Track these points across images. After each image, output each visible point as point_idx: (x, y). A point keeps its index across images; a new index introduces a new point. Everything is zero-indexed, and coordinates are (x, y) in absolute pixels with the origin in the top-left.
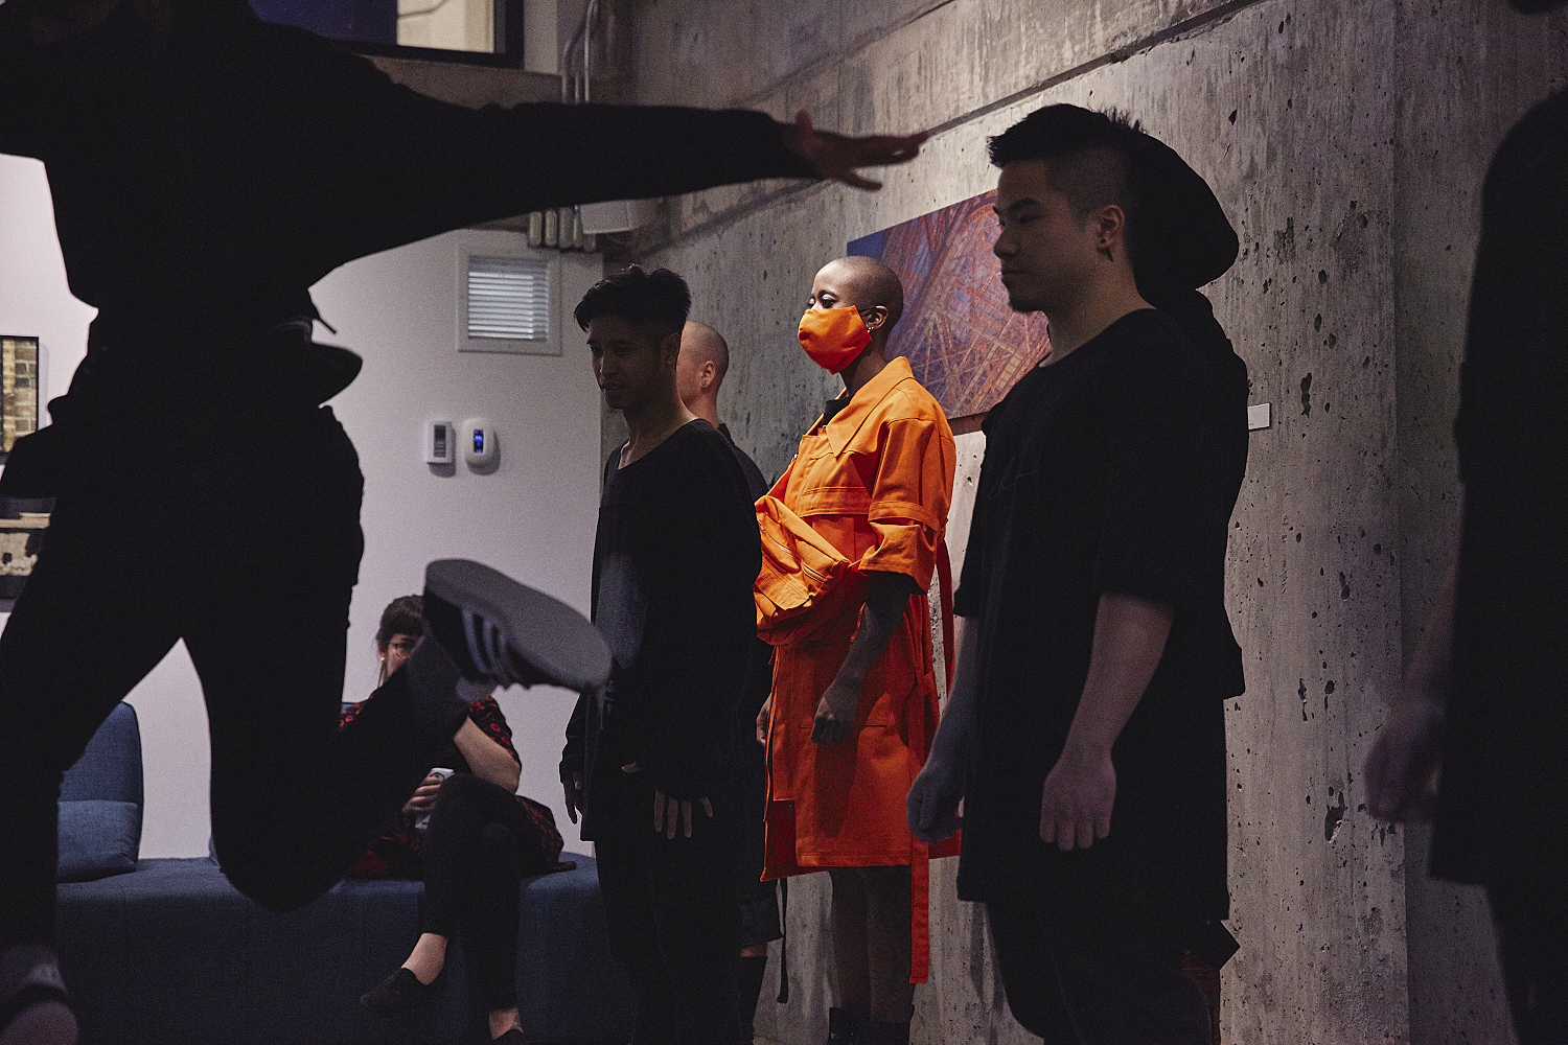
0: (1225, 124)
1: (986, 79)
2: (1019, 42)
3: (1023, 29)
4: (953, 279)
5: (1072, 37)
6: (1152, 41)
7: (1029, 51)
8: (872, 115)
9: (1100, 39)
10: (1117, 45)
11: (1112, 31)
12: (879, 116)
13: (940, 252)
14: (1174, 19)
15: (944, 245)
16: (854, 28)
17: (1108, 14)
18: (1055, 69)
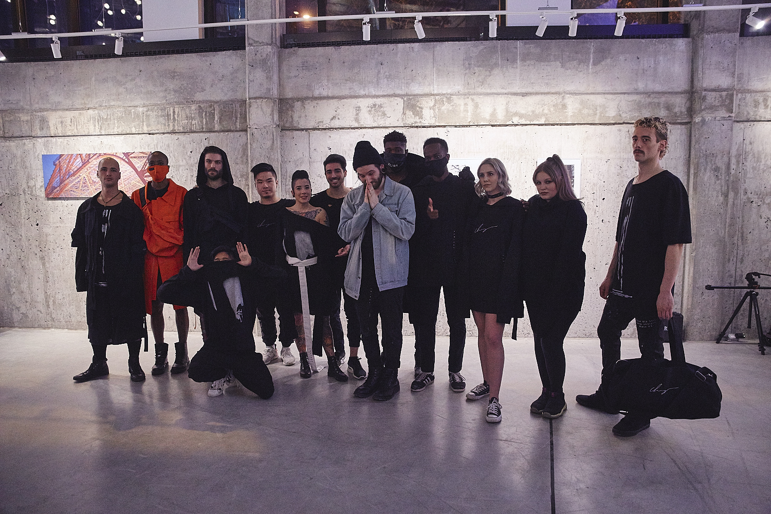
0: (189, 153)
1: (101, 129)
2: (114, 124)
3: (116, 122)
4: (92, 169)
5: (135, 127)
6: (164, 133)
7: (118, 127)
8: (48, 128)
9: (146, 130)
10: (152, 132)
11: (150, 129)
12: (52, 128)
13: (86, 162)
14: (172, 131)
15: (88, 161)
16: (36, 106)
17: (148, 126)
18: (128, 132)
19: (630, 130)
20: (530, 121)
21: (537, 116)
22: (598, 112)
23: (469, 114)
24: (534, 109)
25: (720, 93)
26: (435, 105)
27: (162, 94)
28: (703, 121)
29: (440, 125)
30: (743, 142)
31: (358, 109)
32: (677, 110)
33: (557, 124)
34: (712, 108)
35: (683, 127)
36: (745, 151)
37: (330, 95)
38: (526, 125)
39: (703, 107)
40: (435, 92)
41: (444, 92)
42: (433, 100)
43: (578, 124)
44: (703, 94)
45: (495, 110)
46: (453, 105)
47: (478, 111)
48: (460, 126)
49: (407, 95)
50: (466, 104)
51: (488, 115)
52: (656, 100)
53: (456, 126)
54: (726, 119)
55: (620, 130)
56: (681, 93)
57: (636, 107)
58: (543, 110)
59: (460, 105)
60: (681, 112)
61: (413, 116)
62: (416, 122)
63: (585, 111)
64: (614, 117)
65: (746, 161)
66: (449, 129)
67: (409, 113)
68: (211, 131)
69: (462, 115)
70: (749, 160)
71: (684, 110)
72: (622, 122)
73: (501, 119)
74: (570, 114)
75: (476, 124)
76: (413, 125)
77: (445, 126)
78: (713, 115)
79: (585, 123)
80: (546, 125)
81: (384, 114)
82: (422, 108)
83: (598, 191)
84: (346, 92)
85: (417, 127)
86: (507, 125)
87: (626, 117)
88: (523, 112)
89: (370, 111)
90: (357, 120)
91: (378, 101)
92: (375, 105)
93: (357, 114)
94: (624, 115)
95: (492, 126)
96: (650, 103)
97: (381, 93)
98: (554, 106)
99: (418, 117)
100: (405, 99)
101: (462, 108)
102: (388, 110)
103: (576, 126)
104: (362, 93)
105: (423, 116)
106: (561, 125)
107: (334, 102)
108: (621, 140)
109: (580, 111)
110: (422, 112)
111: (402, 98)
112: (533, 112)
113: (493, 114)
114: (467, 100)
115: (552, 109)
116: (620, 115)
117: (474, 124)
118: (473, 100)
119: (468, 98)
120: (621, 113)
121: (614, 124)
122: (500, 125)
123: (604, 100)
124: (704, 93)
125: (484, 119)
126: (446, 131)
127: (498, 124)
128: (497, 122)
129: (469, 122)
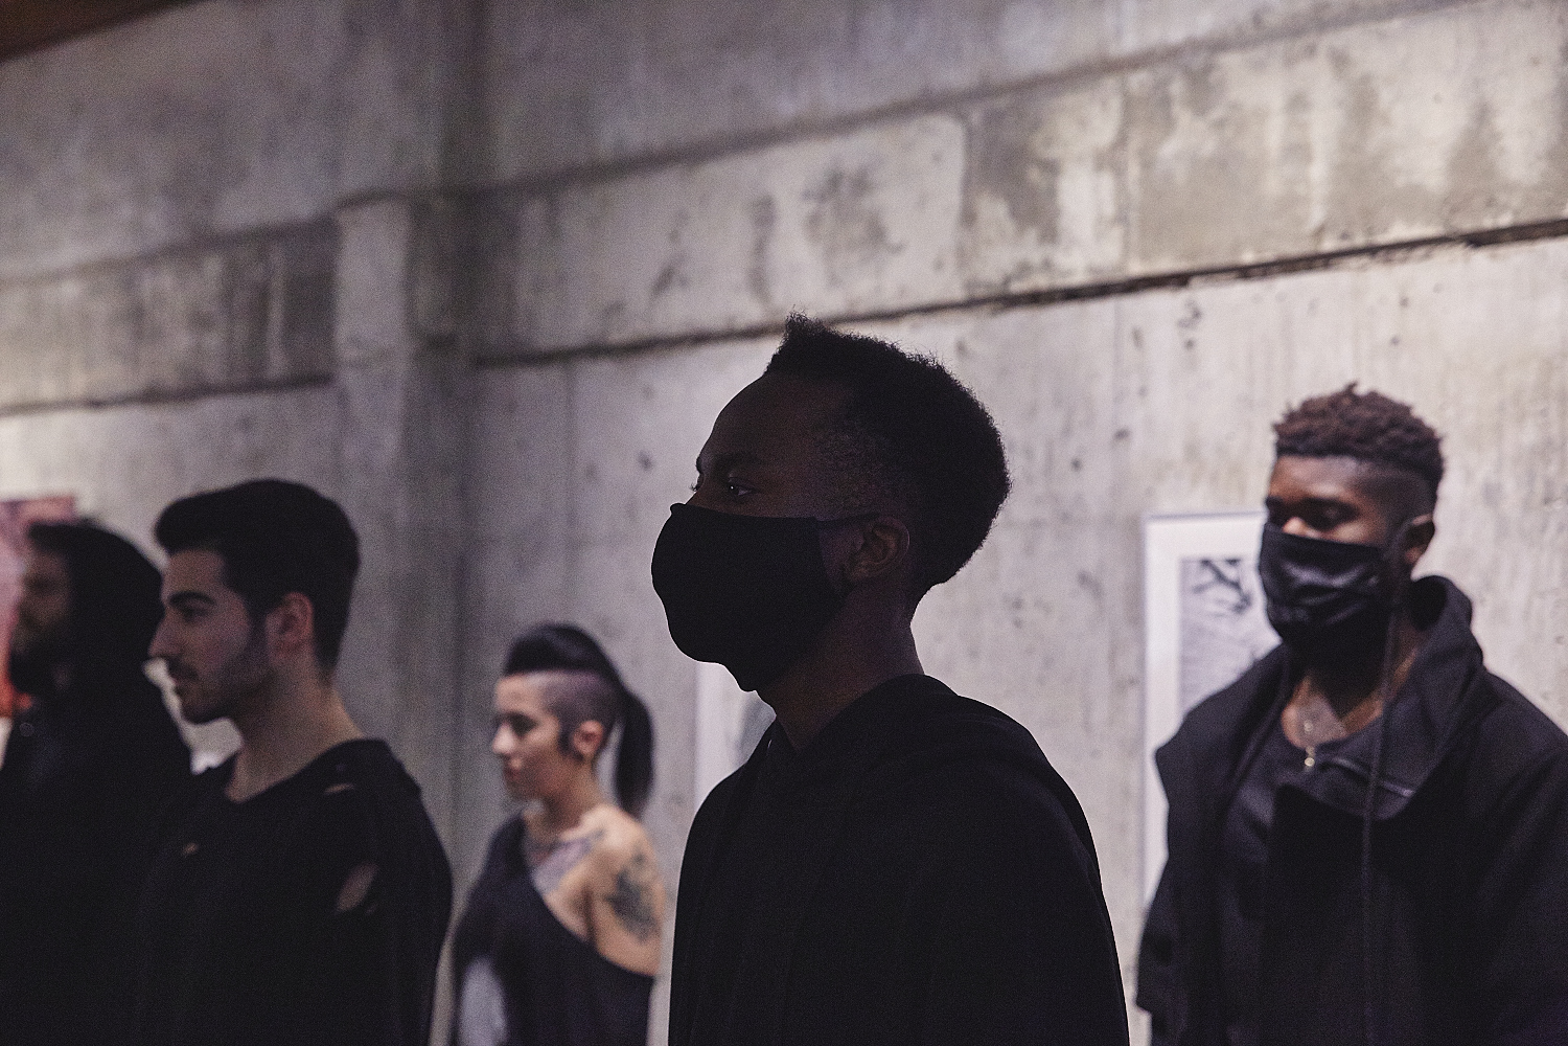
23: (1318, 171)
26: (1121, 141)
27: (126, 211)
31: (764, 213)
37: (657, 140)
40: (1129, 43)
41: (1176, 35)
42: (1115, 104)
45: (1483, 114)
46: (1220, 124)
49: (983, 92)
50: (1298, 103)
51: (1440, 163)
53: (1245, 272)
59: (1261, 115)
61: (1010, 226)
62: (1024, 269)
66: (1203, 294)
67: (994, 211)
68: (256, 385)
69: (1273, 185)
75: (1359, 240)
76: (1017, 287)
77: (1180, 280)
81: (876, 234)
82: (1052, 168)
84: (718, 119)
85: (1038, 299)
89: (814, 221)
90: (758, 282)
91: (851, 151)
92: (834, 181)
93: (760, 248)
97: (864, 101)
99: (1032, 235)
100: (976, 117)
101: (1274, 134)
102: (892, 202)
104: (786, 107)
105: (1064, 222)
107: (667, 187)
110: (1052, 192)
111: (961, 117)
113: (1473, 150)
114: (1305, 68)
117: (1345, 245)
118: (1340, 61)
119: (1311, 51)
122: (1522, 233)
125: (1411, 200)
126: (1187, 314)
127: (1505, 220)
128: (1505, 208)
129: (1320, 232)
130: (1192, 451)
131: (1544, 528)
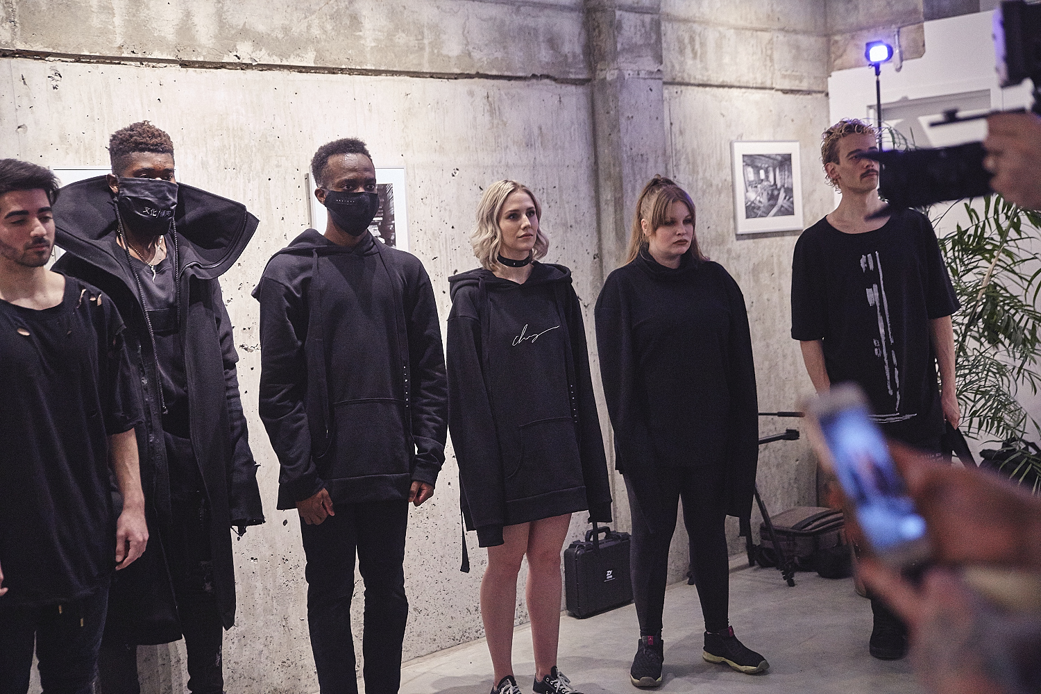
19: (491, 94)
20: (281, 56)
21: (297, 45)
22: (426, 41)
23: (117, 21)
24: (287, 22)
25: (641, 17)
28: (621, 78)
29: (27, 48)
30: (671, 129)
32: (566, 48)
33: (342, 71)
34: (632, 49)
35: (580, 90)
36: (676, 150)
38: (270, 67)
39: (619, 46)
43: (387, 72)
44: (617, 17)
45: (188, 15)
47: (143, 14)
48: (89, 59)
51: (172, 30)
52: (530, 22)
53: (78, 59)
54: (653, 76)
55: (471, 94)
56: (571, 9)
57: (497, 35)
58: (309, 27)
60: (574, 56)
63: (401, 39)
64: (458, 57)
65: (678, 170)
66: (60, 66)
69: (96, 22)
70: (682, 168)
71: (578, 50)
72: (473, 72)
73: (205, 43)
74: (369, 43)
75: (140, 56)
78: (635, 67)
79: (402, 69)
80: (317, 70)
83: (443, 252)
86: (222, 66)
87: (482, 59)
88: (261, 28)
94: (476, 55)
95: (185, 64)
96: (521, 29)
98: (332, 17)
103: (383, 77)
106: (351, 71)
108: (475, 118)
109: (390, 36)
112: (286, 30)
113: (185, 28)
115: (329, 27)
116: (469, 55)
120: (470, 48)
121: (457, 77)
122: (202, 65)
123: (436, 11)
124: (618, 13)
125: (161, 42)
126: (51, 73)
127: (201, 59)
128: (199, 54)
129: (120, 47)
130: (63, 138)
131: (225, 179)
